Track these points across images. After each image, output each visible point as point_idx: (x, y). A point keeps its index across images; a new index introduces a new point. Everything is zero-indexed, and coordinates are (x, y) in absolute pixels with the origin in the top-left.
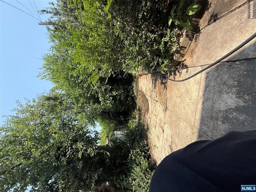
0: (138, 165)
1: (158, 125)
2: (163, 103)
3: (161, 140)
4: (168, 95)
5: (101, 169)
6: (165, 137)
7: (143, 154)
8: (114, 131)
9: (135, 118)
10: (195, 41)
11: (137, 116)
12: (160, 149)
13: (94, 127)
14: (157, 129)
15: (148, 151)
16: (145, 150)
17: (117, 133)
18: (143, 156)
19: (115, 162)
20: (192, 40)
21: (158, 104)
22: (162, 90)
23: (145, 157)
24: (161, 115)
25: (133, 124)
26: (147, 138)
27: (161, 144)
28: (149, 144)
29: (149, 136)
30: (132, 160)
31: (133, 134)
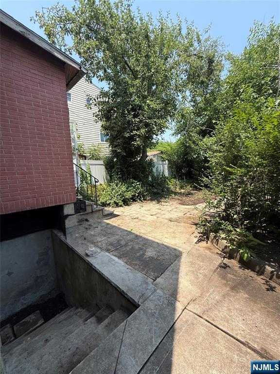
0: (127, 188)
1: (159, 211)
2: (178, 219)
3: (145, 212)
4: (182, 224)
5: (125, 154)
6: (147, 216)
7: (137, 195)
8: (169, 161)
9: (182, 187)
10: (217, 253)
11: (182, 191)
12: (139, 210)
13: (173, 135)
14: (157, 210)
15: (140, 200)
16: (140, 197)
17: (166, 164)
18: (135, 195)
19: (131, 166)
20: (222, 252)
21: (181, 214)
22: (192, 220)
23: (134, 196)
24: (168, 216)
25: (174, 185)
26: (152, 200)
27: (142, 211)
28: (146, 201)
29: (154, 202)
30: (132, 183)
31: (159, 185)
